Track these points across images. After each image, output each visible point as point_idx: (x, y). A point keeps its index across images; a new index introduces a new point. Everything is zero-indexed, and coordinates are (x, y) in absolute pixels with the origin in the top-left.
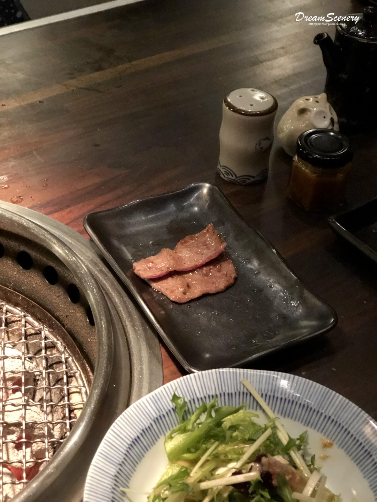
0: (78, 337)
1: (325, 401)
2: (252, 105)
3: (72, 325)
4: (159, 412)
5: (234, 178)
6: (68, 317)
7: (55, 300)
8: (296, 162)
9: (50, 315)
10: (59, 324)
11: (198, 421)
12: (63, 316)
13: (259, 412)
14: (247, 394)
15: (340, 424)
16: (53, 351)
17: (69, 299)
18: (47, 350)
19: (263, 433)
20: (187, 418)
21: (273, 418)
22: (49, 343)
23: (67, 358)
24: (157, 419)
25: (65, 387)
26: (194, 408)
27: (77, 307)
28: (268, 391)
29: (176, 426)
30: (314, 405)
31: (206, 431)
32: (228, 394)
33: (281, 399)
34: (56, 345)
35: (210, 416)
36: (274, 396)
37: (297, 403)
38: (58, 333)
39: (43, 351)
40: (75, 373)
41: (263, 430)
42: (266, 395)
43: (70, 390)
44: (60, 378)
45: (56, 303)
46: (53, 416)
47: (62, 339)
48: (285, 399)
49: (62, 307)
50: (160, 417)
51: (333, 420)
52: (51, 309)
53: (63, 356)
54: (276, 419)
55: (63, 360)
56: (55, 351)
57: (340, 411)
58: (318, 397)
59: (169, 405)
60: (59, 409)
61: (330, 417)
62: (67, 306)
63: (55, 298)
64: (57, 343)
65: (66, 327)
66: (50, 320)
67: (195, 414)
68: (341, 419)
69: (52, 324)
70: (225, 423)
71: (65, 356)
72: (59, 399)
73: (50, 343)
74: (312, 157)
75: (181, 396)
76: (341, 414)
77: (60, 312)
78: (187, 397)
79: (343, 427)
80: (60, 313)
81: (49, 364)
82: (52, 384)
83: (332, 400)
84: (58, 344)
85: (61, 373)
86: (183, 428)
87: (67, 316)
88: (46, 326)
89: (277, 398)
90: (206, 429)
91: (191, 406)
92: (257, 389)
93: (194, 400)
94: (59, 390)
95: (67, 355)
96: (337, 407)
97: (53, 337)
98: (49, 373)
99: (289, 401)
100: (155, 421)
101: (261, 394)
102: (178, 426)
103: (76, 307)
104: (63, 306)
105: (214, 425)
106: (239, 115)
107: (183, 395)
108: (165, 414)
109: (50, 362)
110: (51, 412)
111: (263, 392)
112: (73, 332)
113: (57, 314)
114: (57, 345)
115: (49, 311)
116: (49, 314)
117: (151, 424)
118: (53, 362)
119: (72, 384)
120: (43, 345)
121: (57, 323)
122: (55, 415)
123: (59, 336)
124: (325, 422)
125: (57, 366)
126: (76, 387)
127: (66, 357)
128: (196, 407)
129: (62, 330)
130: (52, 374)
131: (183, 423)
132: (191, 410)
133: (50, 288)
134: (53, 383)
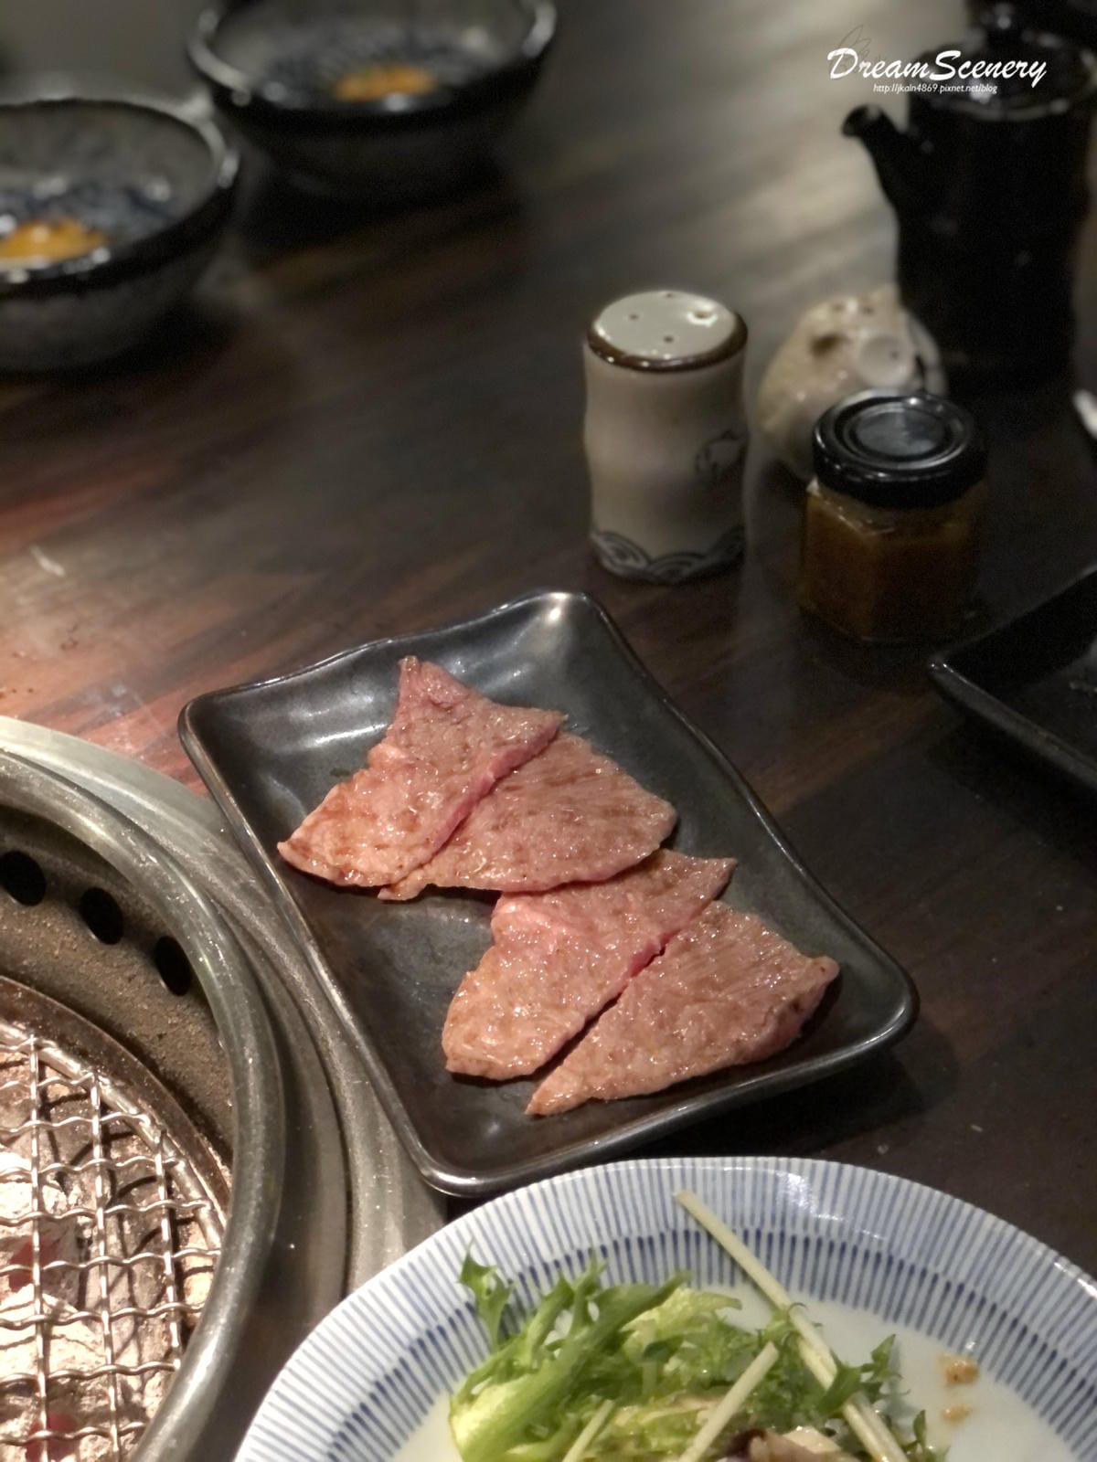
0: (197, 1096)
1: (942, 1238)
2: (669, 340)
3: (179, 1063)
4: (424, 1318)
5: (642, 564)
6: (165, 1039)
7: (121, 990)
8: (815, 498)
9: (112, 1040)
10: (140, 1063)
11: (552, 1338)
12: (150, 1038)
13: (742, 1292)
14: (697, 1235)
15: (994, 1308)
16: (129, 1147)
17: (163, 984)
18: (110, 1146)
19: (755, 1354)
20: (517, 1330)
21: (783, 1305)
22: (117, 1125)
23: (172, 1165)
24: (421, 1343)
25: (167, 1257)
26: (535, 1297)
27: (188, 1007)
28: (763, 1221)
29: (482, 1358)
30: (909, 1254)
31: (574, 1368)
32: (640, 1241)
33: (807, 1242)
34: (137, 1128)
35: (584, 1318)
36: (782, 1235)
37: (855, 1251)
38: (139, 1092)
39: (97, 1150)
40: (196, 1209)
41: (754, 1348)
42: (758, 1234)
43: (185, 1262)
44: (153, 1228)
45: (126, 1000)
46: (140, 1347)
47: (154, 1107)
48: (819, 1243)
49: (145, 1010)
50: (430, 1335)
51: (972, 1296)
52: (114, 1019)
53: (158, 1159)
54: (794, 1308)
55: (159, 1171)
56: (135, 1148)
57: (993, 1262)
58: (918, 1229)
59: (457, 1297)
60: (155, 1325)
61: (961, 1288)
62: (160, 1004)
63: (121, 985)
64: (138, 1120)
65: (161, 1069)
66: (111, 1052)
67: (539, 1317)
68: (996, 1290)
69: (120, 1064)
70: (635, 1335)
71: (163, 1159)
72: (155, 1295)
73: (118, 1122)
74: (863, 478)
75: (492, 1262)
76: (994, 1273)
77: (141, 1025)
78: (510, 1262)
79: (1004, 1316)
80: (140, 1028)
81: (118, 1189)
82: (131, 1249)
83: (963, 1232)
84: (141, 1123)
85: (154, 1214)
86: (502, 1364)
87: (161, 1036)
88: (105, 1070)
89: (794, 1240)
90: (574, 1361)
91: (527, 1291)
92: (729, 1218)
93: (533, 1271)
94: (152, 1267)
95: (171, 1154)
96: (981, 1251)
97: (127, 1104)
98: (120, 1216)
99: (832, 1245)
100: (413, 1352)
101: (740, 1232)
102: (490, 1358)
103: (185, 1006)
104: (146, 1007)
105: (596, 1347)
106: (633, 375)
107: (496, 1257)
108: (444, 1323)
109: (121, 1183)
110: (135, 1335)
111: (747, 1224)
112: (183, 1083)
113: (133, 1032)
114: (140, 1127)
115: (107, 1026)
116: (107, 1036)
117: (402, 1361)
118: (131, 1182)
119: (189, 1245)
120: (96, 1131)
121: (132, 1060)
122: (147, 1343)
123: (143, 1099)
124: (947, 1305)
125: (142, 1195)
126: (201, 1254)
127: (167, 1161)
128: (541, 1295)
129: (150, 1080)
130: (130, 1219)
131: (502, 1349)
132: (526, 1304)
133: (104, 955)
134: (135, 1248)
